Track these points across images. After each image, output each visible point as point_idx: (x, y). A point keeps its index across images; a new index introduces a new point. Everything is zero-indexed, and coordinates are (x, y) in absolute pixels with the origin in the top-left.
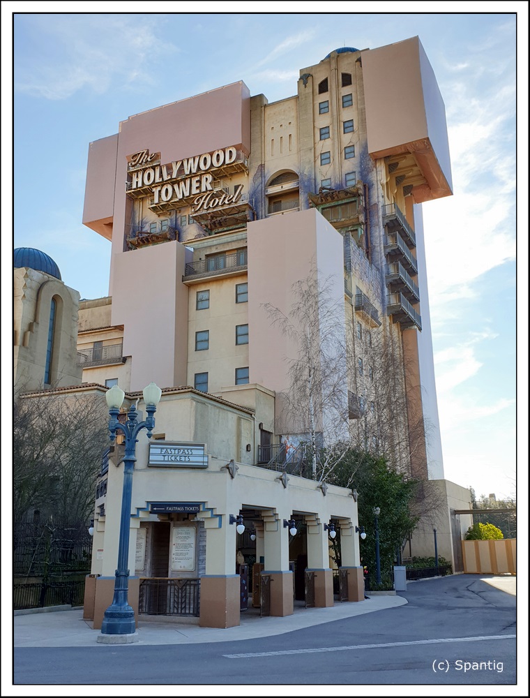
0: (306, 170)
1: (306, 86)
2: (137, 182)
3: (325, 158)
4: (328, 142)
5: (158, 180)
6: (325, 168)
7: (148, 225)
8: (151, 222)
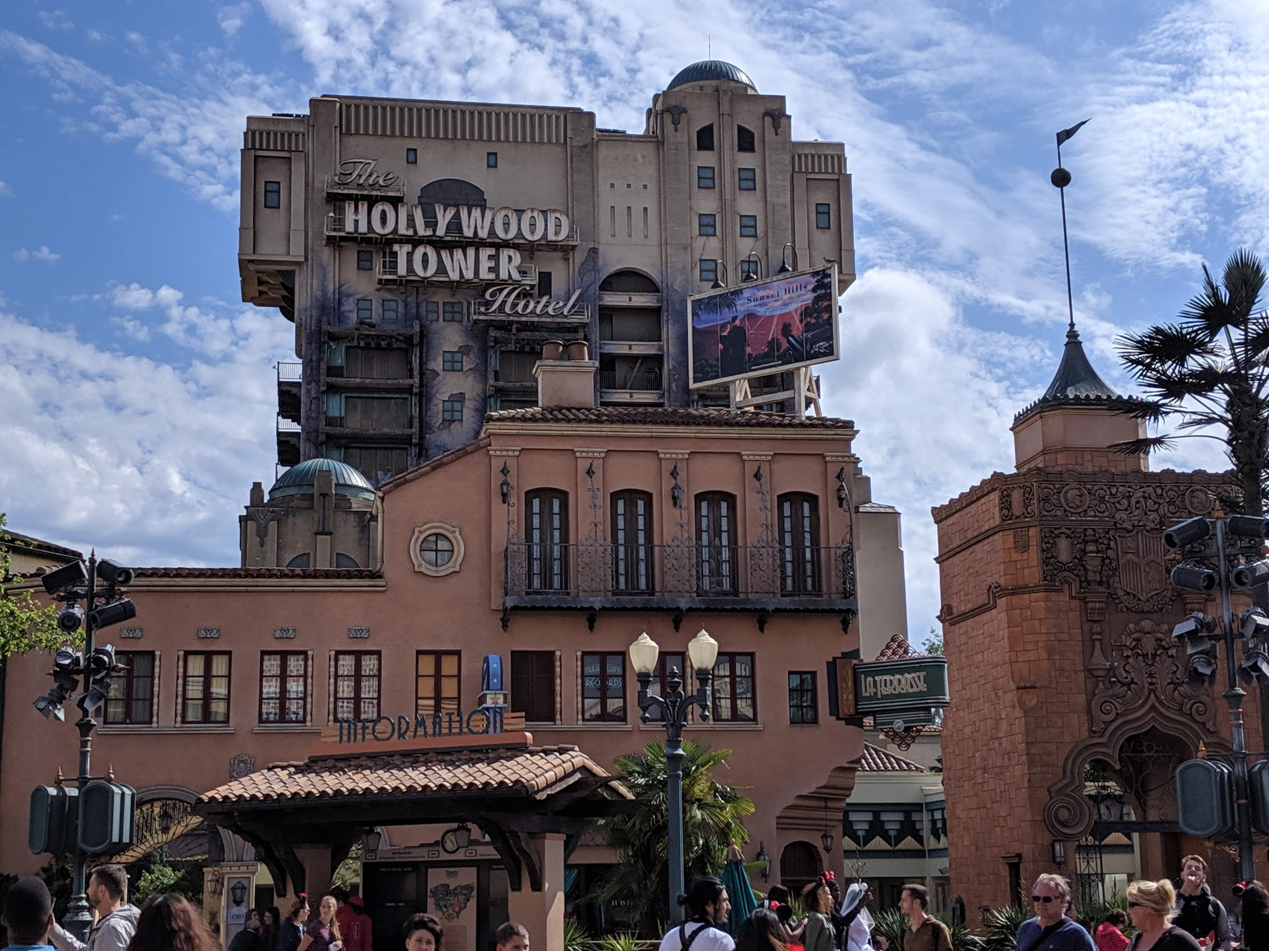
0: (677, 283)
1: (676, 130)
2: (356, 221)
3: (709, 270)
4: (714, 243)
5: (403, 230)
7: (351, 299)
8: (358, 297)
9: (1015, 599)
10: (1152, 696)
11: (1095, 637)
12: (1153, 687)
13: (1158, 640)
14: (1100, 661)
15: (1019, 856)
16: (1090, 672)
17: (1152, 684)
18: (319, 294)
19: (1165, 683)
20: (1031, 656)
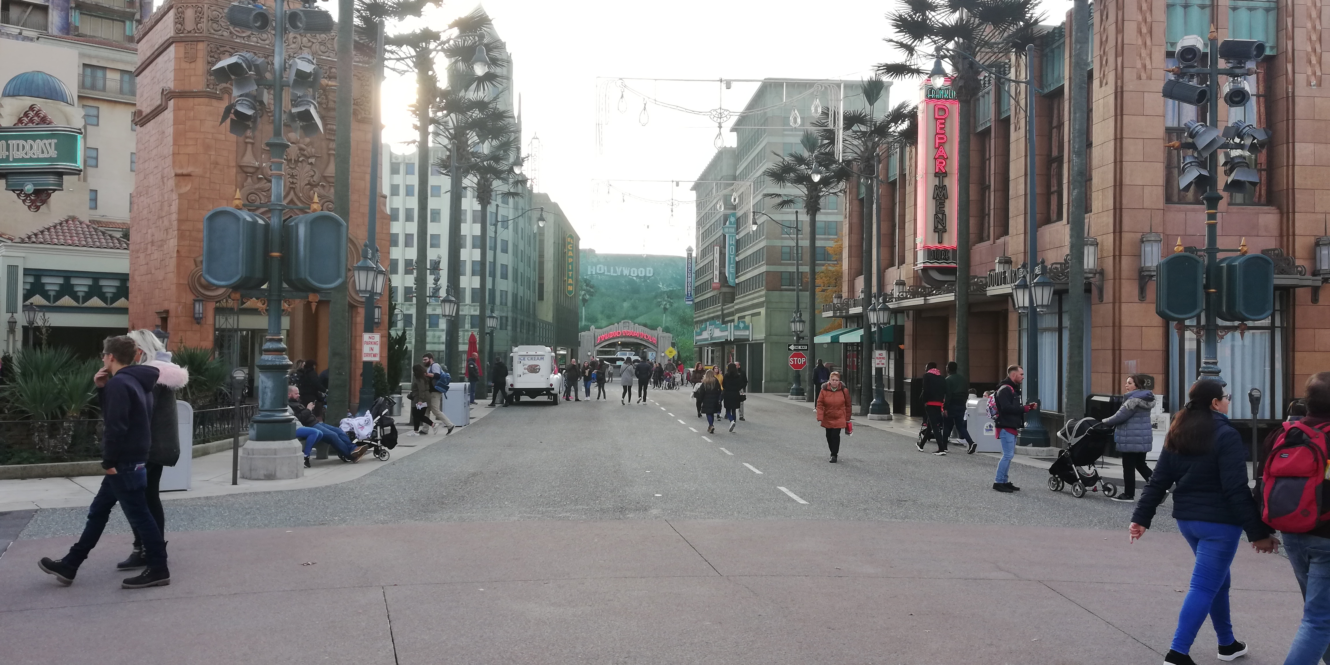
9: (182, 102)
10: (292, 193)
11: (248, 140)
12: (294, 186)
13: (301, 149)
14: (249, 159)
15: (167, 312)
16: (241, 168)
17: (293, 183)
19: (303, 184)
20: (190, 150)
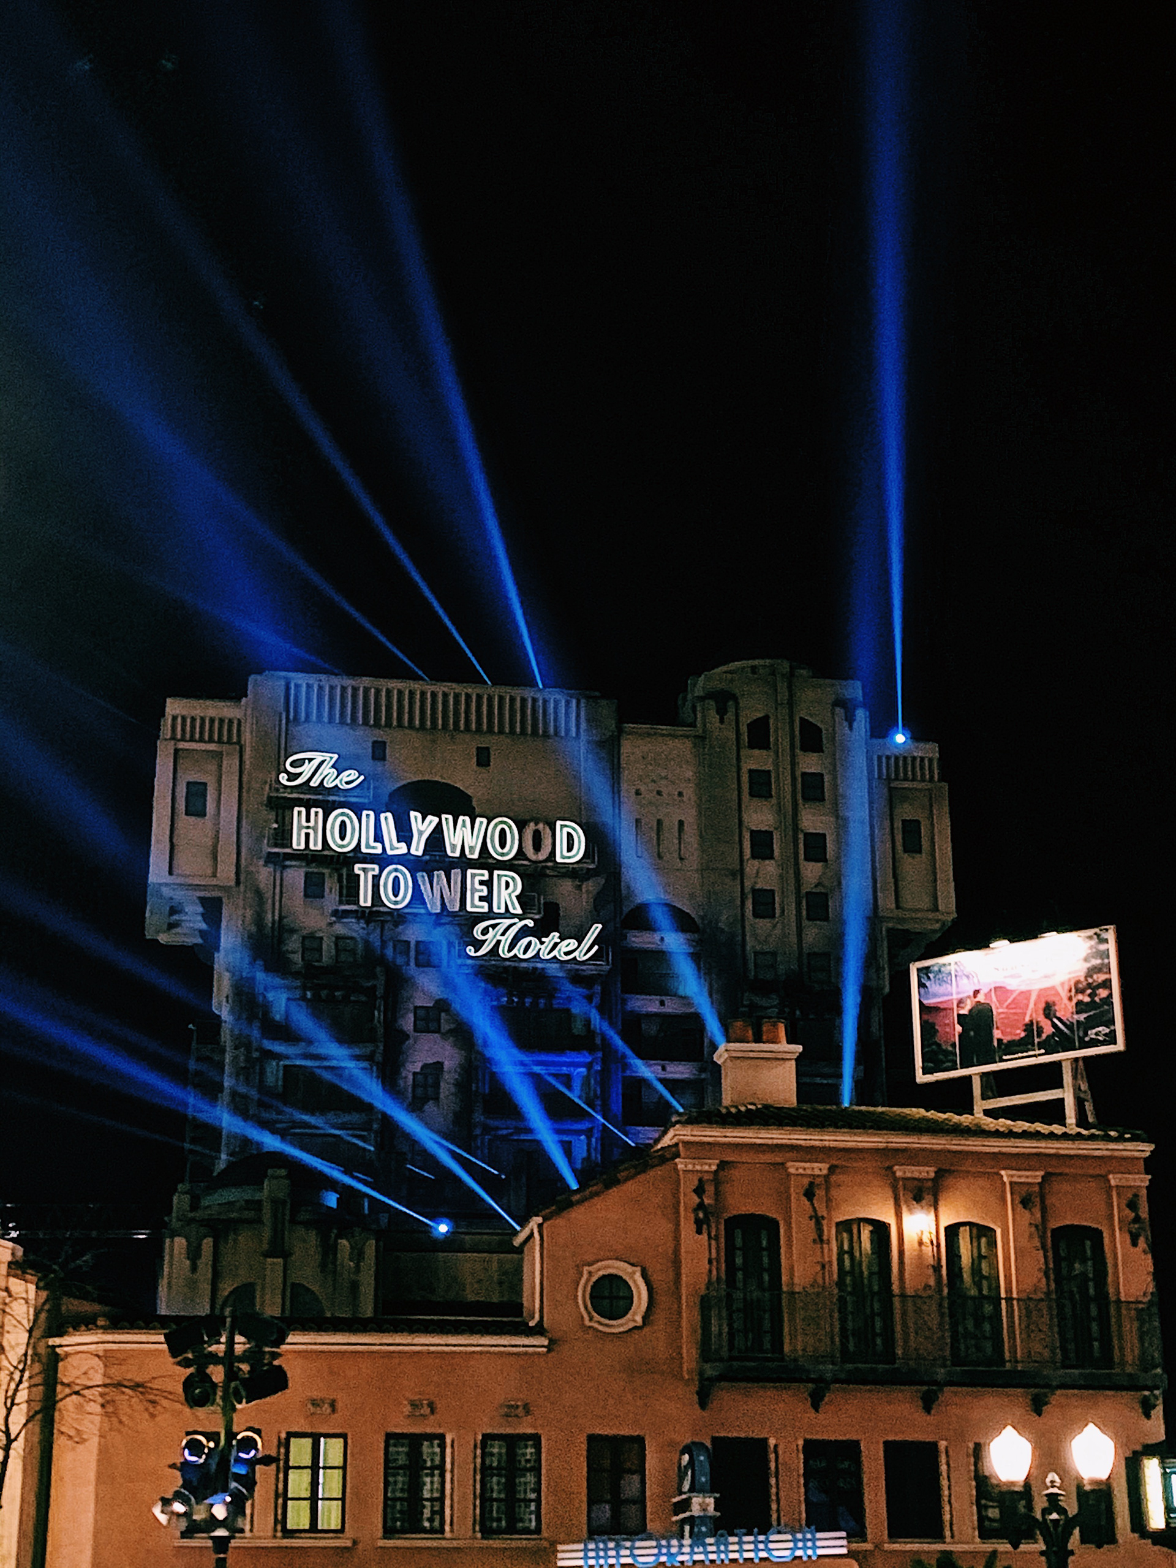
0: (724, 918)
1: (722, 721)
2: (308, 834)
3: (764, 904)
4: (770, 868)
5: (368, 847)
6: (764, 924)
7: (295, 937)
8: (305, 932)
18: (253, 929)
